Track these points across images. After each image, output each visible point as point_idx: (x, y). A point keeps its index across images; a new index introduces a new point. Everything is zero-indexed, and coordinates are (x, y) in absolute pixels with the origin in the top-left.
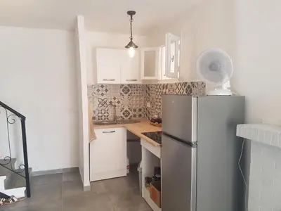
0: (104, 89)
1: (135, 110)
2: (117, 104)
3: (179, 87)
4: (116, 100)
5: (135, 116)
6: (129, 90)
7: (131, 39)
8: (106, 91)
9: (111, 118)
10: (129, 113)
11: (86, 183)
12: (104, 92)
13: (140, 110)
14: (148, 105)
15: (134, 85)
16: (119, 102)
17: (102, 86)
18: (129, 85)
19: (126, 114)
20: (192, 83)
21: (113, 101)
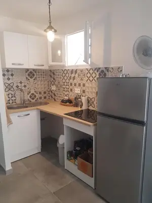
0: (10, 73)
1: (40, 93)
2: (23, 88)
3: (91, 72)
4: (23, 85)
5: (41, 98)
6: (34, 75)
7: (50, 23)
8: (12, 75)
9: (18, 101)
10: (35, 96)
11: (8, 167)
12: (10, 77)
13: (45, 93)
14: (54, 88)
15: (39, 70)
16: (25, 86)
17: (8, 71)
18: (34, 70)
19: (33, 97)
20: (106, 68)
21: (19, 85)
